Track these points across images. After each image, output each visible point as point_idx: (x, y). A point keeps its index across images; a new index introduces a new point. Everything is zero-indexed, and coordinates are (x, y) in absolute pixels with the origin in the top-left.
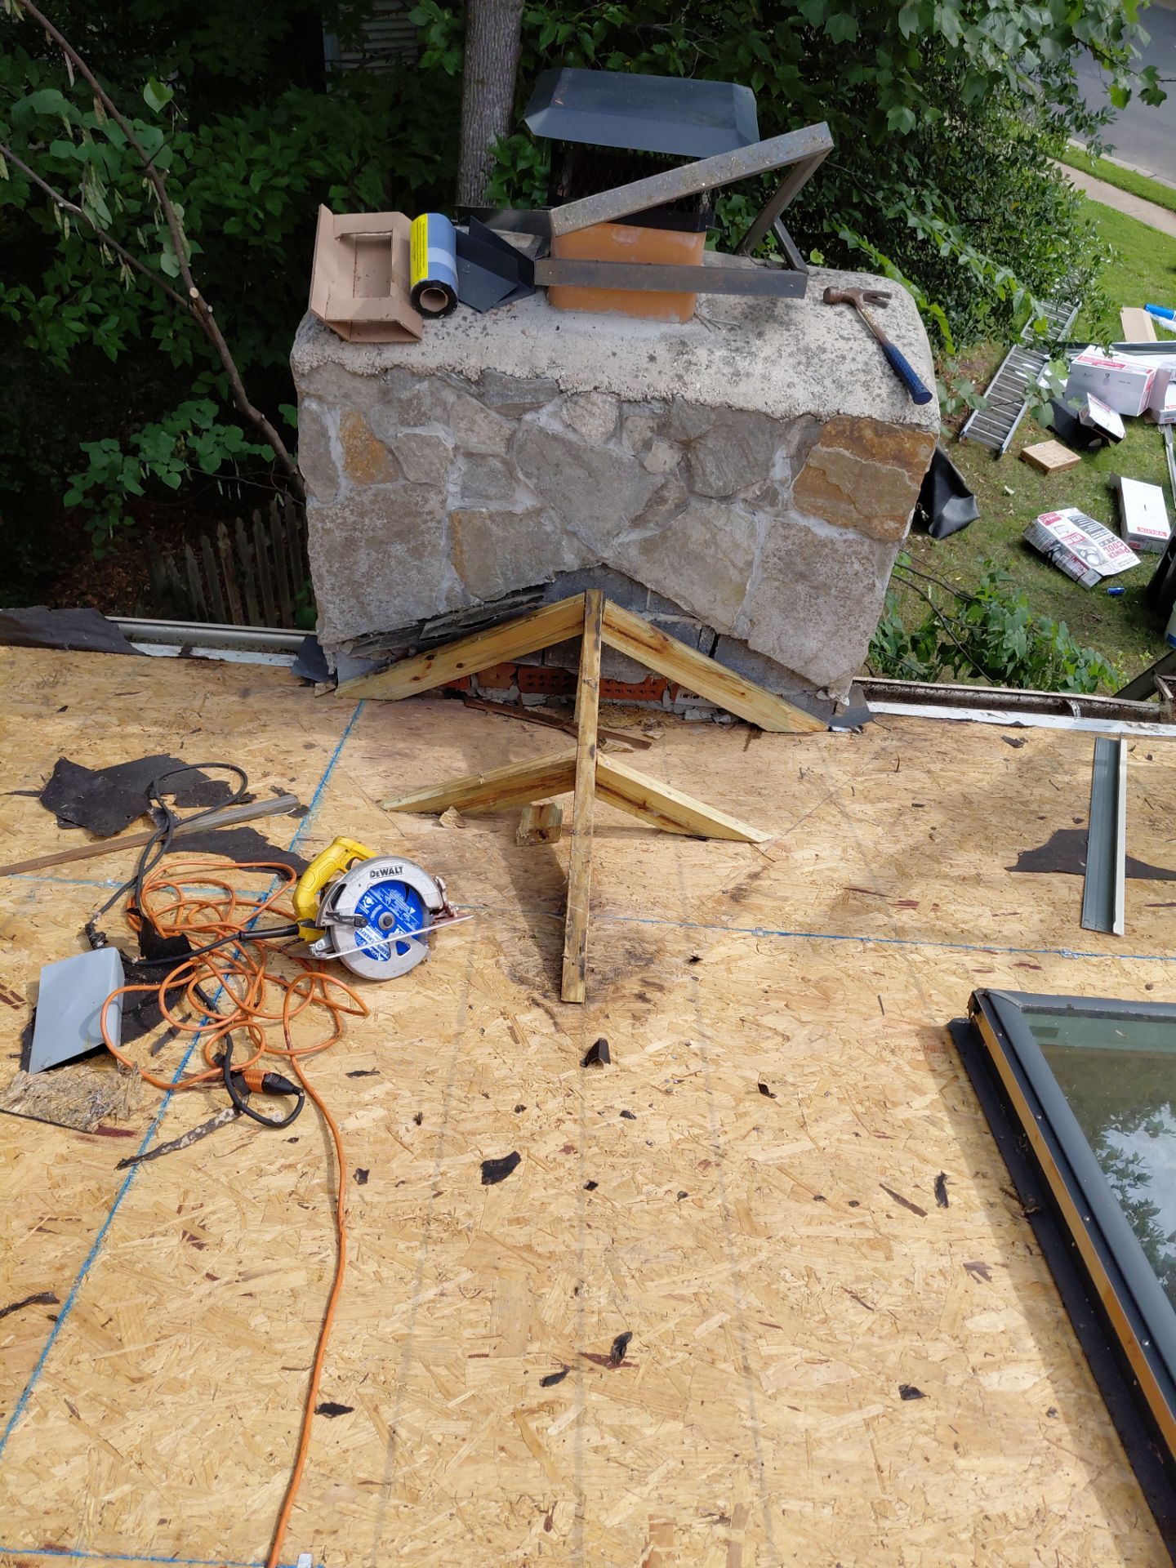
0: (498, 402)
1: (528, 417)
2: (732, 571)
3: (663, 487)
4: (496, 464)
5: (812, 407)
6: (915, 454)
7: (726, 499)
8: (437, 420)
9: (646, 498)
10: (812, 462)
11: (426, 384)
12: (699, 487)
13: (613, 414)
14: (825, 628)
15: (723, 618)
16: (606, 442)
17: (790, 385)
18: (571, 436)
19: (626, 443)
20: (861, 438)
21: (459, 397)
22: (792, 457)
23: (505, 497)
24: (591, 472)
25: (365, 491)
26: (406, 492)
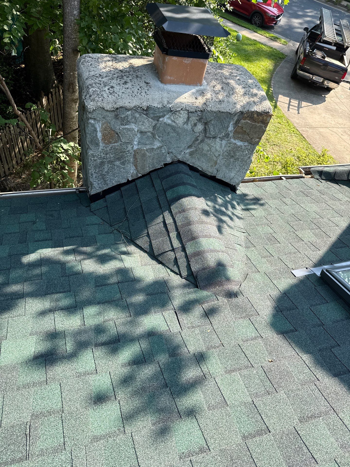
0: (152, 115)
1: (161, 119)
2: (214, 157)
3: (198, 136)
4: (149, 134)
5: (241, 109)
6: (266, 121)
7: (215, 138)
8: (133, 123)
9: (193, 140)
10: (240, 125)
12: (208, 135)
13: (186, 116)
14: (237, 170)
15: (210, 171)
16: (183, 125)
17: (235, 104)
18: (174, 124)
19: (189, 124)
20: (253, 117)
21: (140, 115)
22: (234, 124)
23: (151, 144)
24: (178, 134)
25: (108, 147)
26: (121, 146)
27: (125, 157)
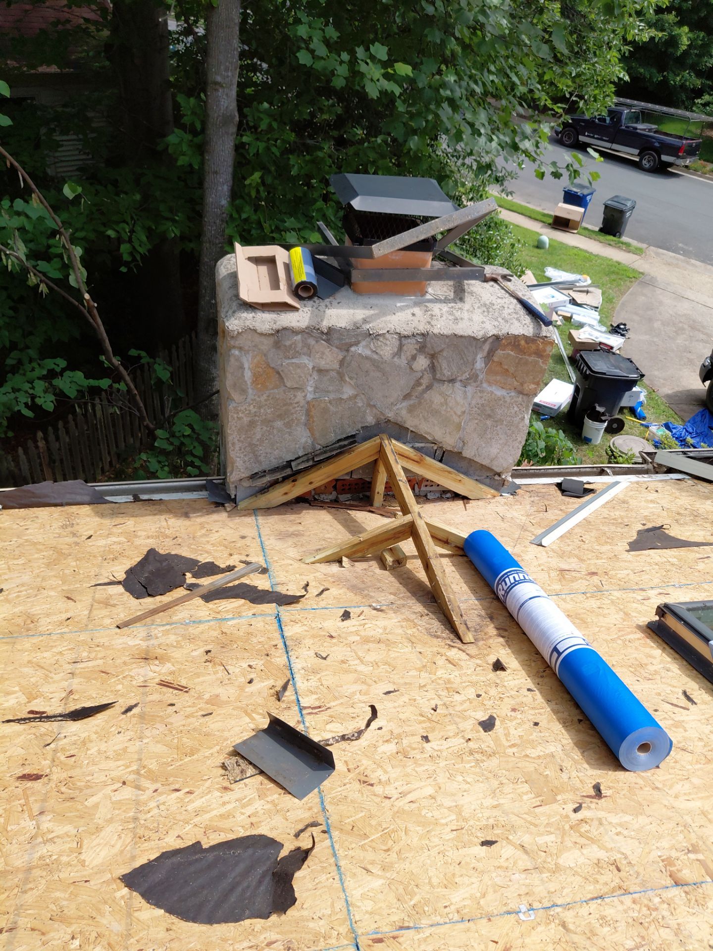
0: (337, 342)
1: (353, 349)
2: (454, 417)
3: (421, 377)
4: (334, 374)
5: (495, 332)
6: (545, 351)
7: (452, 381)
8: (304, 354)
9: (412, 384)
10: (495, 359)
11: (299, 337)
12: (438, 376)
13: (397, 343)
14: (501, 442)
15: (449, 441)
16: (393, 358)
17: (483, 322)
18: (375, 357)
19: (403, 357)
20: (519, 345)
21: (317, 342)
22: (484, 357)
23: (338, 391)
24: (385, 374)
25: (263, 395)
26: (285, 393)
27: (292, 414)
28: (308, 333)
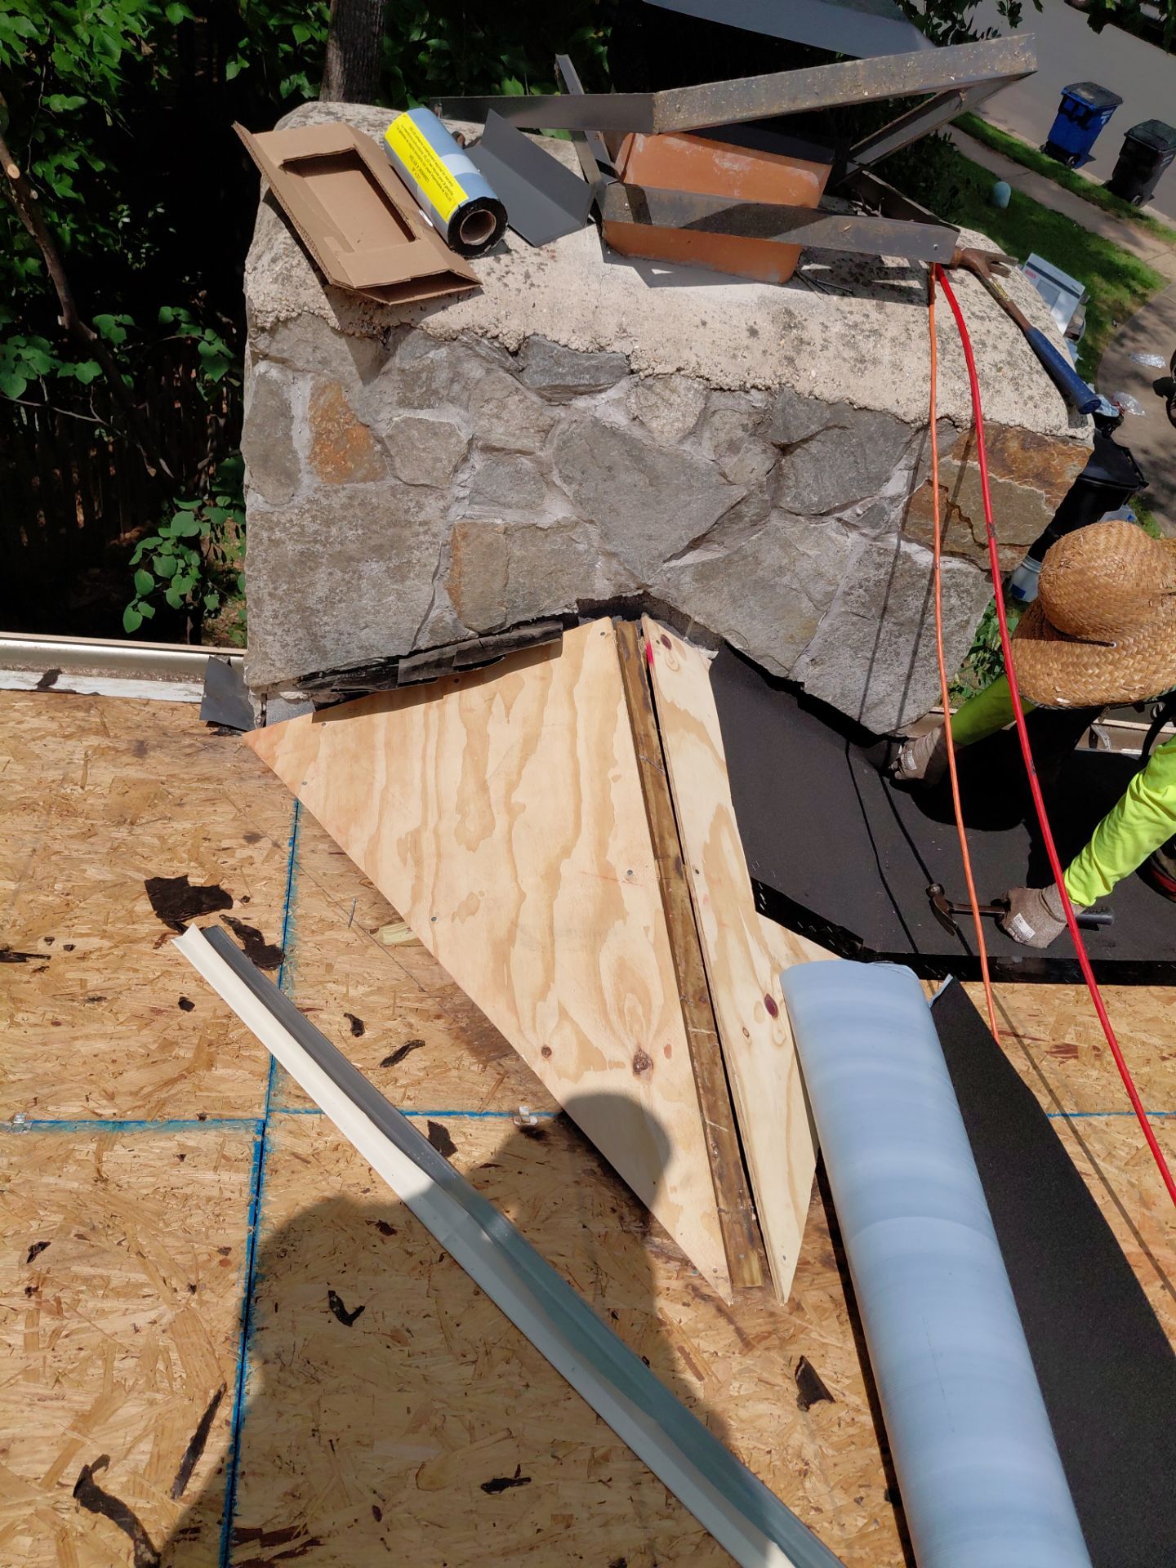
0: (541, 381)
1: (581, 403)
2: (806, 605)
3: (743, 500)
4: (525, 463)
5: (949, 409)
6: (1060, 474)
7: (818, 516)
8: (452, 401)
9: (717, 514)
11: (443, 352)
12: (787, 501)
13: (697, 405)
15: (781, 658)
16: (681, 442)
18: (637, 432)
19: (707, 443)
20: (1002, 449)
22: (911, 470)
23: (529, 506)
24: (654, 480)
25: (336, 492)
26: (394, 496)
27: (410, 548)
28: (466, 345)
